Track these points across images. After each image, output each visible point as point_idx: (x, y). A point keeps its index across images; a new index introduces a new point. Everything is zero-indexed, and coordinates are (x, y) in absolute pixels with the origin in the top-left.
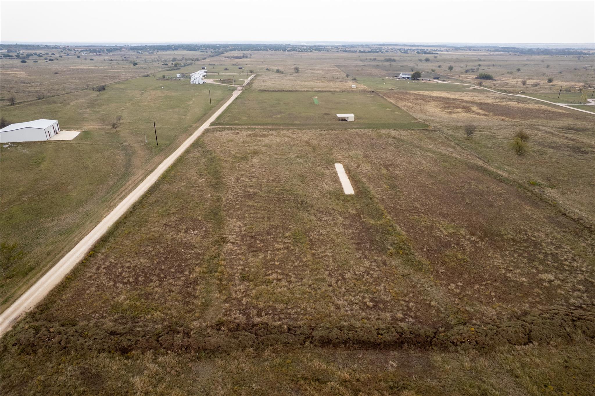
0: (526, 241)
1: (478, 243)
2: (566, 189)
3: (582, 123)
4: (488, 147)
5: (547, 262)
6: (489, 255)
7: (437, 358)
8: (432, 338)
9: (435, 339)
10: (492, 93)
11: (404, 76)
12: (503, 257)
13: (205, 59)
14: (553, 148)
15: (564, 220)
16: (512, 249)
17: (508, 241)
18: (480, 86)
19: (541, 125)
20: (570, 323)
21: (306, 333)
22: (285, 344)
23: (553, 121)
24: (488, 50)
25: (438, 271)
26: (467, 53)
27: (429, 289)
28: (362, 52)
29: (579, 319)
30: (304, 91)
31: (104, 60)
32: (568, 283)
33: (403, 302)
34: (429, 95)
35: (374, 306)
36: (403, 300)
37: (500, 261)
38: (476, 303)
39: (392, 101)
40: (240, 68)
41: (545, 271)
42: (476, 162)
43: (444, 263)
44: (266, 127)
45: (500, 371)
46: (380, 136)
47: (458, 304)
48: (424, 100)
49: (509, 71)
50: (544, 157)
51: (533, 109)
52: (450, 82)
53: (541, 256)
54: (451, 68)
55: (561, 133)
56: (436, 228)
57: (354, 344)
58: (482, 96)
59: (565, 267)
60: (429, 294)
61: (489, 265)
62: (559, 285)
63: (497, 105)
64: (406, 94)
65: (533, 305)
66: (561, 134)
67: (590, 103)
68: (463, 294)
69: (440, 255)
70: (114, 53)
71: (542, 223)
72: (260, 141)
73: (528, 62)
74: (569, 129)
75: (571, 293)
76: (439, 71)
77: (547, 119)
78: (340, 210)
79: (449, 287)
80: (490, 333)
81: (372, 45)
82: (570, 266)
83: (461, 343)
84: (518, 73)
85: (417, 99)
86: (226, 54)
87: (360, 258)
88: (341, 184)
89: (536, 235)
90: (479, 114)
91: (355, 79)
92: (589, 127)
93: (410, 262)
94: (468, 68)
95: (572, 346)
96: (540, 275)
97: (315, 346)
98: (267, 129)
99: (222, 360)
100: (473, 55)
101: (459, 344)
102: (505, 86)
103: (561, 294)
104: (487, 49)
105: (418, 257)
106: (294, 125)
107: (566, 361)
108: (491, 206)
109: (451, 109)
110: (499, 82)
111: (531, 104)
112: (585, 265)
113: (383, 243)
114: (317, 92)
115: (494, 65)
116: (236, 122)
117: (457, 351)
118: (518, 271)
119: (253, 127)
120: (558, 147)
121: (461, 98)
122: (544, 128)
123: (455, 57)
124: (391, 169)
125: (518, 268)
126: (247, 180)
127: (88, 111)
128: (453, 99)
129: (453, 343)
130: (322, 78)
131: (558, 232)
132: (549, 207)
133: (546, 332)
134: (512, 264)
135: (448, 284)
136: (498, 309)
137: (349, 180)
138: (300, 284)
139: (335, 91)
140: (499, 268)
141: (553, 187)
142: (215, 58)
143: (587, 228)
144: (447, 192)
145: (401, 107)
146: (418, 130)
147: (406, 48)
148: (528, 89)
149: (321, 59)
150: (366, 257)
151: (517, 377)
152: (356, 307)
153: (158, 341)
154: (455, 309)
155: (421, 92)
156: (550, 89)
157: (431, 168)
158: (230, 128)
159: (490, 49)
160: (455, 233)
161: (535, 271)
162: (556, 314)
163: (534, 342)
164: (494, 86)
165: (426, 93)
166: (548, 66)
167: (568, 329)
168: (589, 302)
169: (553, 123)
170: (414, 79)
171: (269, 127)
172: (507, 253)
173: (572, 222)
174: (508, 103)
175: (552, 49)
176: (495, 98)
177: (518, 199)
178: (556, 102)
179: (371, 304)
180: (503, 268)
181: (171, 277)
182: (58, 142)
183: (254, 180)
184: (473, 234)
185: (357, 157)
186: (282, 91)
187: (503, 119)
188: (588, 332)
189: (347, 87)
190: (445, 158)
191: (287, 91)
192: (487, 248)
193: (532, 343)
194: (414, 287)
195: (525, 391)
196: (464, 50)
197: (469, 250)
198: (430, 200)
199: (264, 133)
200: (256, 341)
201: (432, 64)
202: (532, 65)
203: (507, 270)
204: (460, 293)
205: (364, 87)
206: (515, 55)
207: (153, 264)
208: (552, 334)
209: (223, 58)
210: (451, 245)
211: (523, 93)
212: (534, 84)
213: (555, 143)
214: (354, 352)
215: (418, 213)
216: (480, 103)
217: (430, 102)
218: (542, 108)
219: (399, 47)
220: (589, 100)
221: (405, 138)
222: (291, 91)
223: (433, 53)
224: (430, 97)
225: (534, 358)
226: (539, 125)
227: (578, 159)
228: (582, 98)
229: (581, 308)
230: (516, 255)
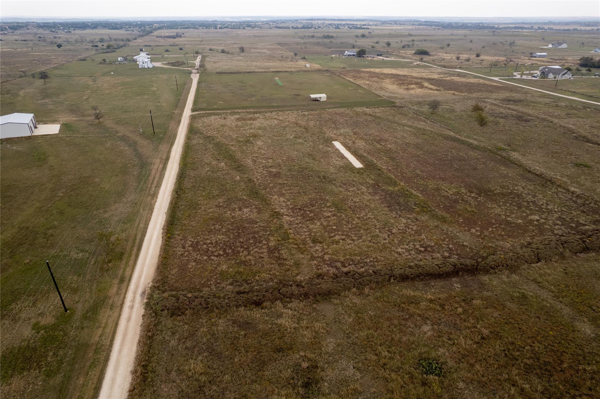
0: (510, 193)
1: (477, 198)
2: (524, 152)
3: (516, 94)
4: (452, 120)
5: (530, 208)
6: (489, 206)
7: (485, 278)
8: (477, 266)
9: (478, 267)
10: (435, 69)
11: (350, 53)
12: (499, 207)
13: (136, 39)
14: (502, 118)
15: (530, 176)
16: (504, 200)
17: (498, 194)
18: (421, 61)
19: (486, 98)
20: (561, 246)
21: (388, 273)
22: (377, 283)
23: (494, 94)
24: (413, 25)
25: (458, 221)
26: (395, 27)
27: (458, 234)
28: (295, 28)
29: (566, 242)
30: (262, 72)
31: (16, 40)
32: (549, 220)
33: (444, 245)
34: (380, 72)
35: (425, 250)
36: (443, 244)
37: (499, 210)
38: (494, 240)
39: (351, 80)
40: (181, 49)
41: (532, 214)
42: (448, 133)
43: (460, 215)
44: (248, 110)
45: (527, 281)
46: (357, 114)
47: (482, 243)
48: (378, 78)
49: (441, 46)
50: (499, 126)
51: (474, 83)
52: (393, 59)
53: (525, 204)
54: (388, 44)
55: (503, 104)
56: (442, 189)
57: (425, 276)
58: (427, 71)
59: (544, 209)
60: (459, 238)
61: (492, 213)
62: (544, 222)
63: (443, 80)
64: (359, 72)
65: (532, 237)
66: (504, 106)
67: (516, 76)
68: (483, 236)
69: (454, 210)
70: (21, 32)
71: (516, 179)
72: (251, 124)
73: (453, 37)
74: (509, 101)
75: (553, 227)
76: (378, 47)
77: (488, 92)
78: (360, 181)
79: (471, 232)
80: (514, 258)
81: (301, 20)
82: (546, 209)
83: (497, 267)
84: (448, 48)
85: (372, 77)
86: (157, 33)
87: (396, 217)
88: (348, 159)
89: (516, 188)
90: (431, 89)
91: (304, 58)
92: (522, 98)
93: (434, 216)
94: (403, 44)
95: (565, 260)
96: (529, 217)
97: (398, 281)
98: (250, 113)
99: (337, 300)
100: (401, 29)
101: (496, 267)
102: (443, 62)
103: (548, 228)
104: (411, 23)
105: (440, 213)
106: (273, 107)
107: (565, 270)
108: (475, 169)
109: (406, 86)
110: (435, 57)
111: (471, 78)
112: (556, 207)
113: (407, 204)
114: (274, 73)
115: (425, 40)
116: (215, 106)
117: (496, 273)
118: (513, 216)
119: (236, 111)
120: (506, 117)
121: (410, 74)
122: (489, 101)
123: (387, 32)
124: (383, 144)
125: (513, 213)
126: (264, 162)
127: (47, 101)
128: (404, 76)
129: (491, 267)
130: (271, 58)
131: (530, 185)
132: (517, 167)
133: (548, 253)
134: (508, 211)
135: (469, 230)
136: (510, 242)
137: (352, 156)
138: (361, 240)
139: (291, 71)
140: (500, 215)
141: (514, 150)
142: (145, 37)
143: (548, 180)
144: (437, 161)
145: (361, 85)
146: (388, 107)
147: (336, 22)
148: (462, 64)
149: (258, 36)
150: (400, 216)
151: (539, 283)
152: (413, 252)
153: (280, 293)
154: (482, 247)
155: (372, 70)
156: (481, 63)
157: (415, 141)
158: (214, 113)
159: (415, 23)
160: (457, 192)
161: (524, 214)
162: (551, 241)
163: (542, 261)
164: (433, 61)
165: (377, 70)
166: (471, 41)
167: (561, 250)
168: (567, 232)
169: (494, 95)
170: (360, 57)
171: (251, 110)
172: (501, 204)
173: (537, 177)
174: (452, 78)
175: (468, 23)
176: (439, 73)
177: (493, 162)
178: (490, 77)
179: (422, 249)
180: (503, 215)
181: (254, 247)
182: (46, 137)
183: (270, 161)
184: (471, 192)
185: (348, 134)
186: (240, 73)
187: (454, 94)
188: (573, 250)
189: (302, 67)
190: (423, 132)
191: (245, 73)
192: (485, 201)
193: (541, 261)
194: (447, 234)
195: (547, 291)
196: (391, 24)
197: (473, 204)
198: (427, 168)
199: (250, 116)
200: (356, 283)
201: (368, 40)
202: (457, 40)
203: (506, 216)
204: (481, 235)
205: (317, 66)
206: (439, 29)
207: (230, 239)
208: (552, 254)
209: (155, 37)
210: (458, 201)
211: (460, 68)
212: (466, 59)
213: (502, 113)
214: (427, 282)
215: (423, 178)
216: (428, 78)
217: (384, 79)
218: (481, 82)
219: (330, 22)
220: (515, 74)
221: (379, 115)
222: (249, 72)
223: (364, 28)
224: (382, 74)
225: (545, 270)
226: (484, 98)
227: (523, 126)
228: (509, 72)
229: (563, 236)
230: (508, 205)
